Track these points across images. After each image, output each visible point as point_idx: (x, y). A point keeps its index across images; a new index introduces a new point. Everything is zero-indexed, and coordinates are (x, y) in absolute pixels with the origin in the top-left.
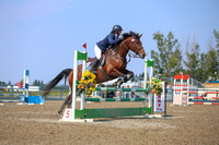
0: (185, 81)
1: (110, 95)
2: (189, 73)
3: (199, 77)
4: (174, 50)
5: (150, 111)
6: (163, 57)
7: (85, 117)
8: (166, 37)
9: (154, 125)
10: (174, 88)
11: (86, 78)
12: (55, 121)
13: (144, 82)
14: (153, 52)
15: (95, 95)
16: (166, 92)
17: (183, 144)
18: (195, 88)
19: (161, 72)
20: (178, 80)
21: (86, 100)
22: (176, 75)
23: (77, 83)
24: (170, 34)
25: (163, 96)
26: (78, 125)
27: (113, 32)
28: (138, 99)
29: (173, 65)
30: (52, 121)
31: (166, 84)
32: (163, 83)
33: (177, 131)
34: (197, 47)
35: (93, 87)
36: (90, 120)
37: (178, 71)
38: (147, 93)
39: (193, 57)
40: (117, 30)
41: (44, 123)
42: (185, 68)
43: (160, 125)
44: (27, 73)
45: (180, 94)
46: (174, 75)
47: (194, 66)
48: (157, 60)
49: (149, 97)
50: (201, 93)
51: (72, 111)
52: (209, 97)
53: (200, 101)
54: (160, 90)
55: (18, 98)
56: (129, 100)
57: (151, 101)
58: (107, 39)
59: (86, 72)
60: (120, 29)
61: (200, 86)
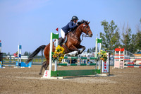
0: (122, 52)
1: (74, 62)
2: (124, 47)
3: (131, 50)
4: (114, 32)
5: (100, 72)
6: (108, 36)
7: (58, 76)
8: (109, 24)
9: (102, 81)
10: (115, 57)
11: (58, 51)
12: (39, 78)
13: (96, 53)
14: (101, 34)
15: (64, 62)
16: (110, 59)
17: (121, 93)
18: (129, 57)
19: (106, 47)
20: (118, 52)
21: (58, 65)
22: (116, 48)
23: (53, 54)
24: (112, 22)
25: (107, 62)
26: (53, 81)
27: (72, 20)
28: (92, 64)
29: (114, 42)
30: (36, 78)
31: (110, 54)
32: (108, 54)
33: (117, 84)
34: (130, 30)
35: (63, 56)
36: (61, 78)
37: (117, 46)
38: (97, 60)
39: (127, 36)
40: (75, 19)
41: (31, 80)
42: (122, 44)
43: (106, 81)
44: (20, 47)
45: (119, 61)
46: (115, 48)
47: (127, 43)
48: (104, 39)
49: (99, 63)
50: (132, 60)
51: (49, 72)
52: (137, 62)
53: (132, 65)
54: (106, 58)
55: (15, 63)
56: (86, 65)
57: (100, 65)
58: (68, 25)
59: (58, 47)
60: (76, 19)
61: (131, 55)
